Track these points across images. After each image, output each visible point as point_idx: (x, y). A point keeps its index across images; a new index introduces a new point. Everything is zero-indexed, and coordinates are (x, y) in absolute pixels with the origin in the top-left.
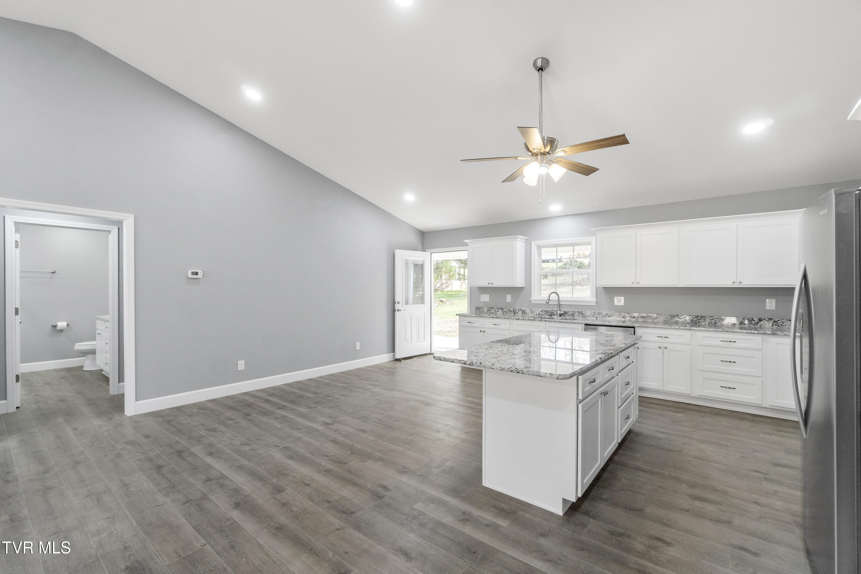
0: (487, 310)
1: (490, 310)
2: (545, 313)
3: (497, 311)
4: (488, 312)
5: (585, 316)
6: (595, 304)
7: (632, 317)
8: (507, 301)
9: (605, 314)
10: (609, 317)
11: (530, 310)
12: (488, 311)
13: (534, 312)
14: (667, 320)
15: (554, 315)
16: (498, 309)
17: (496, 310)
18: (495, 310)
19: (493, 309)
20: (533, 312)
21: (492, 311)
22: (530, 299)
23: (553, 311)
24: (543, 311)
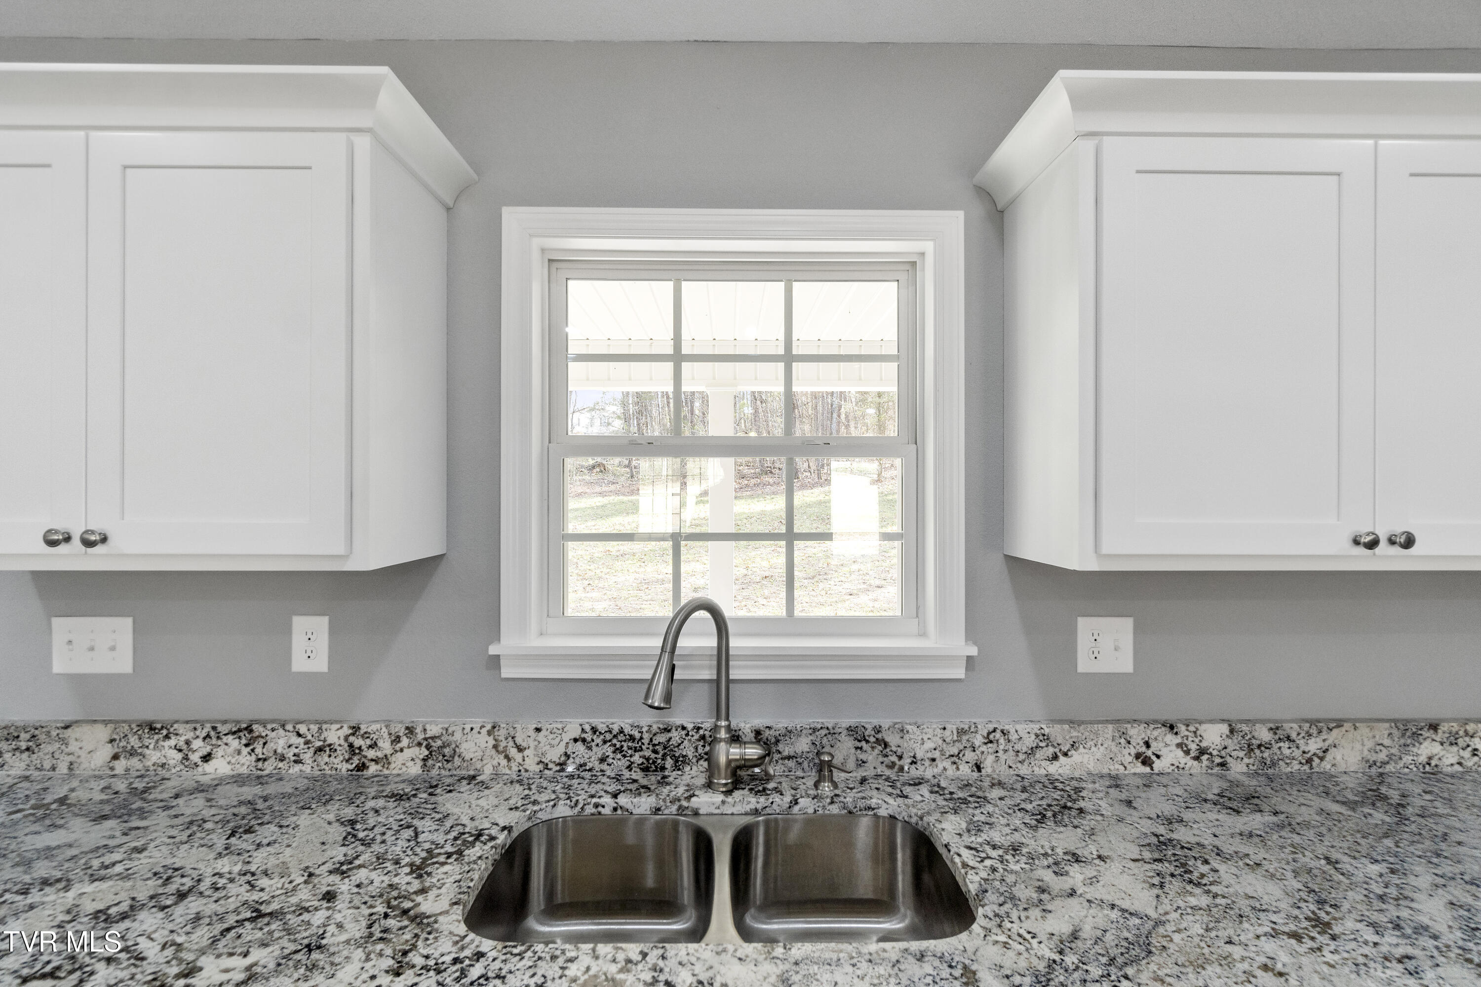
0: (107, 751)
1: (132, 753)
2: (608, 750)
3: (207, 758)
4: (120, 766)
5: (900, 758)
6: (959, 673)
7: (1193, 747)
8: (299, 664)
9: (1030, 741)
10: (1055, 757)
11: (489, 733)
12: (116, 757)
13: (520, 749)
14: (1382, 756)
15: (677, 767)
16: (214, 735)
17: (197, 744)
18: (188, 743)
19: (167, 737)
20: (513, 752)
21: (153, 756)
22: (493, 650)
23: (676, 736)
24: (599, 740)
